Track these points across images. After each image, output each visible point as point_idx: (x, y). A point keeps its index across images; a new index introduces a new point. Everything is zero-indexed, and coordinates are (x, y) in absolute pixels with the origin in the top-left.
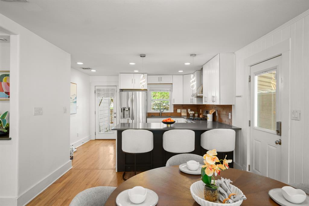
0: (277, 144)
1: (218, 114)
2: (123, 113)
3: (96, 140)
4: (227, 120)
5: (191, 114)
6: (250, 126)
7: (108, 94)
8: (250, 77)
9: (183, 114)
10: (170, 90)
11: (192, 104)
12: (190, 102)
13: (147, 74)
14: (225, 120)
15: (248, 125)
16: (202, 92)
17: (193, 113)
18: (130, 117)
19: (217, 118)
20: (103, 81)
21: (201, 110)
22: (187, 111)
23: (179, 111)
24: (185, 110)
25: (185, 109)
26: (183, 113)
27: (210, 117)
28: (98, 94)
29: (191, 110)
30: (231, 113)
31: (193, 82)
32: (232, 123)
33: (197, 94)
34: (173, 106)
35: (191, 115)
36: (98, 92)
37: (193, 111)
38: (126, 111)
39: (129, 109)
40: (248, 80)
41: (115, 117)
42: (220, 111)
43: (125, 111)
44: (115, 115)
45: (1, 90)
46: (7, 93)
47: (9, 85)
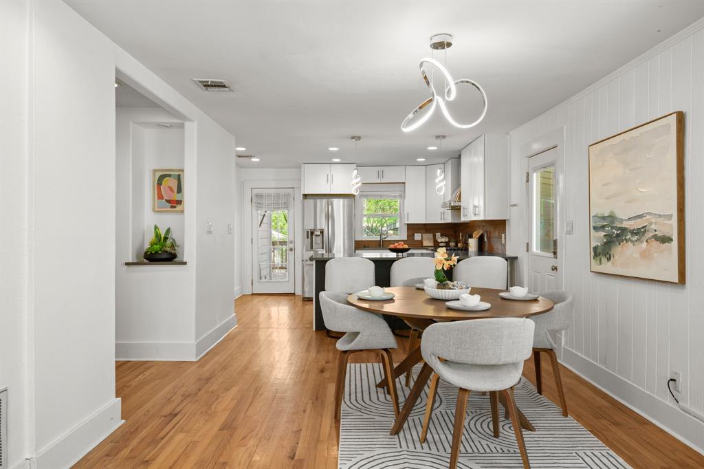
0: (553, 270)
1: (487, 238)
2: (309, 239)
3: (253, 294)
4: (500, 247)
5: (441, 242)
6: (528, 251)
7: (278, 204)
8: (528, 173)
9: (426, 243)
10: (401, 196)
11: (443, 222)
12: (440, 218)
13: (355, 165)
14: (497, 247)
15: (526, 249)
16: (460, 198)
17: (447, 240)
18: (323, 248)
19: (487, 245)
20: (267, 179)
21: (461, 234)
22: (434, 236)
23: (418, 237)
24: (431, 236)
25: (430, 233)
26: (426, 240)
27: (473, 243)
28: (259, 204)
29: (442, 235)
30: (505, 233)
31: (440, 181)
32: (505, 249)
33: (450, 203)
34: (406, 227)
35: (441, 245)
36: (258, 200)
37: (446, 236)
38: (317, 236)
39: (322, 232)
40: (525, 179)
41: (291, 250)
42: (490, 232)
43: (314, 237)
44: (292, 246)
45: (160, 197)
46: (168, 201)
47: (171, 189)
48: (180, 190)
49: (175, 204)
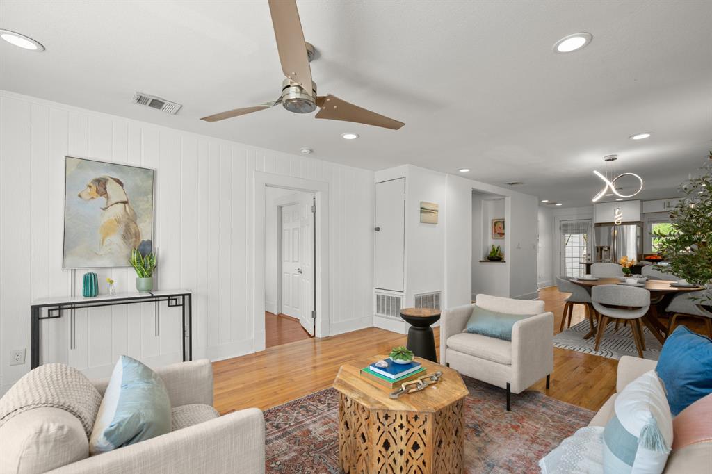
7: (579, 230)
20: (571, 214)
28: (565, 230)
39: (609, 248)
43: (603, 251)
44: (589, 257)
45: (495, 232)
46: (499, 234)
47: (500, 228)
48: (504, 228)
49: (502, 234)
